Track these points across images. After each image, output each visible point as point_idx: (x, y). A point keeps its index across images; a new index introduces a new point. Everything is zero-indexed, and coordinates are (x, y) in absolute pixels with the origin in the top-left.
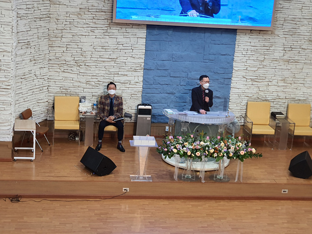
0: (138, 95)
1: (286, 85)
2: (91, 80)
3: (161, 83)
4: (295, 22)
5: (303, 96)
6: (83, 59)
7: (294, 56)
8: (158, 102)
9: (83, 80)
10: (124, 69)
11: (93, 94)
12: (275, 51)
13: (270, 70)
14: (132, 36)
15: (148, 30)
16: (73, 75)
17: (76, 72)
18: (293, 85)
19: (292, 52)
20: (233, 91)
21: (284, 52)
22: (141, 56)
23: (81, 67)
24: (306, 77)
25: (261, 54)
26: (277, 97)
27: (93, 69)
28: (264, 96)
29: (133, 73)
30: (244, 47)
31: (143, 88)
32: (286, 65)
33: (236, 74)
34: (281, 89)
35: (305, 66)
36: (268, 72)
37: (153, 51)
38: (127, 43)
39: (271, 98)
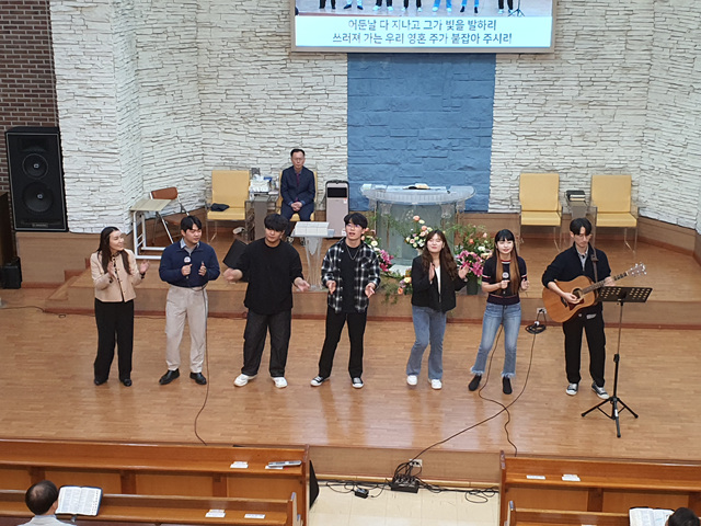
0: (341, 168)
1: (586, 143)
2: (267, 145)
3: (377, 147)
5: (618, 162)
6: (253, 112)
7: (597, 95)
9: (256, 144)
10: (317, 125)
11: (273, 166)
12: (564, 88)
13: (556, 119)
14: (326, 73)
15: (350, 63)
16: (240, 136)
17: (243, 133)
18: (600, 145)
19: (593, 88)
20: (495, 156)
21: (580, 88)
22: (342, 105)
23: (250, 124)
24: (621, 130)
25: (540, 94)
26: (573, 165)
27: (269, 127)
28: (549, 164)
29: (332, 132)
30: (510, 83)
31: (349, 156)
32: (586, 110)
33: (498, 128)
34: (579, 151)
35: (618, 112)
36: (554, 123)
37: (360, 96)
38: (319, 84)
39: (562, 168)
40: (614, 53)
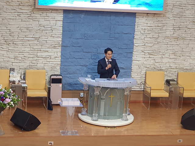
0: (57, 68)
1: (176, 57)
2: (18, 56)
4: (181, 7)
5: (190, 66)
6: (12, 38)
7: (182, 34)
8: (74, 73)
10: (45, 46)
11: (21, 67)
12: (167, 30)
13: (163, 45)
14: (52, 19)
15: (65, 14)
16: (3, 51)
17: (6, 50)
18: (182, 58)
19: (180, 31)
22: (59, 36)
23: (9, 45)
24: (191, 51)
27: (20, 47)
29: (53, 49)
31: (61, 62)
32: (176, 41)
33: (136, 49)
34: (173, 61)
35: (190, 42)
36: (162, 47)
37: (69, 31)
38: (48, 25)
39: (165, 69)
40: (190, 15)
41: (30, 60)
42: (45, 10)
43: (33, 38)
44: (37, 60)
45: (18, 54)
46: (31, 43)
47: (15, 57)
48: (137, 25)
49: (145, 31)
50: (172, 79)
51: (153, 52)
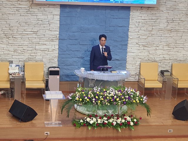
0: (55, 60)
1: (169, 49)
2: (17, 49)
3: (73, 50)
4: (175, 1)
5: (183, 57)
6: (11, 32)
7: (175, 27)
8: (71, 65)
9: (12, 49)
10: (43, 39)
11: (20, 60)
12: (160, 23)
13: (157, 37)
14: (49, 14)
17: (5, 43)
18: (175, 49)
19: (173, 23)
20: (129, 54)
21: (168, 23)
22: (56, 29)
23: (9, 38)
24: (184, 43)
25: (150, 26)
26: (163, 59)
27: (19, 40)
28: (153, 58)
29: (51, 42)
30: (137, 20)
31: (59, 54)
32: (170, 33)
33: (130, 41)
34: (166, 52)
35: (183, 34)
36: (156, 39)
37: (66, 25)
38: (45, 19)
39: (159, 60)
40: (183, 7)
41: (29, 53)
42: (42, 5)
43: (31, 31)
44: (36, 53)
45: (17, 47)
46: (29, 36)
47: (15, 50)
48: (131, 18)
49: (139, 24)
50: (165, 70)
51: (147, 44)
